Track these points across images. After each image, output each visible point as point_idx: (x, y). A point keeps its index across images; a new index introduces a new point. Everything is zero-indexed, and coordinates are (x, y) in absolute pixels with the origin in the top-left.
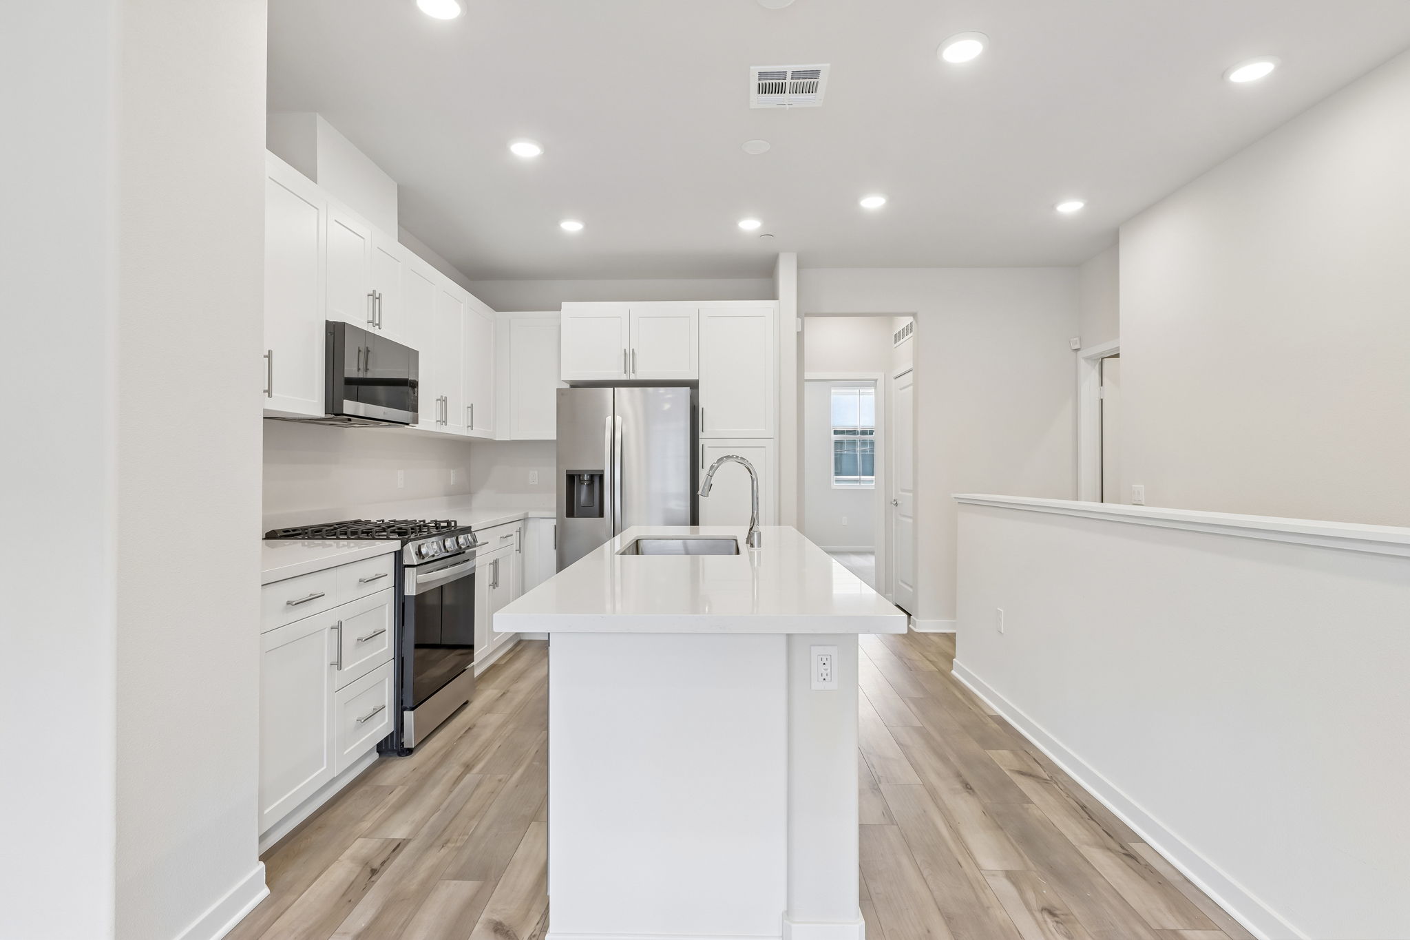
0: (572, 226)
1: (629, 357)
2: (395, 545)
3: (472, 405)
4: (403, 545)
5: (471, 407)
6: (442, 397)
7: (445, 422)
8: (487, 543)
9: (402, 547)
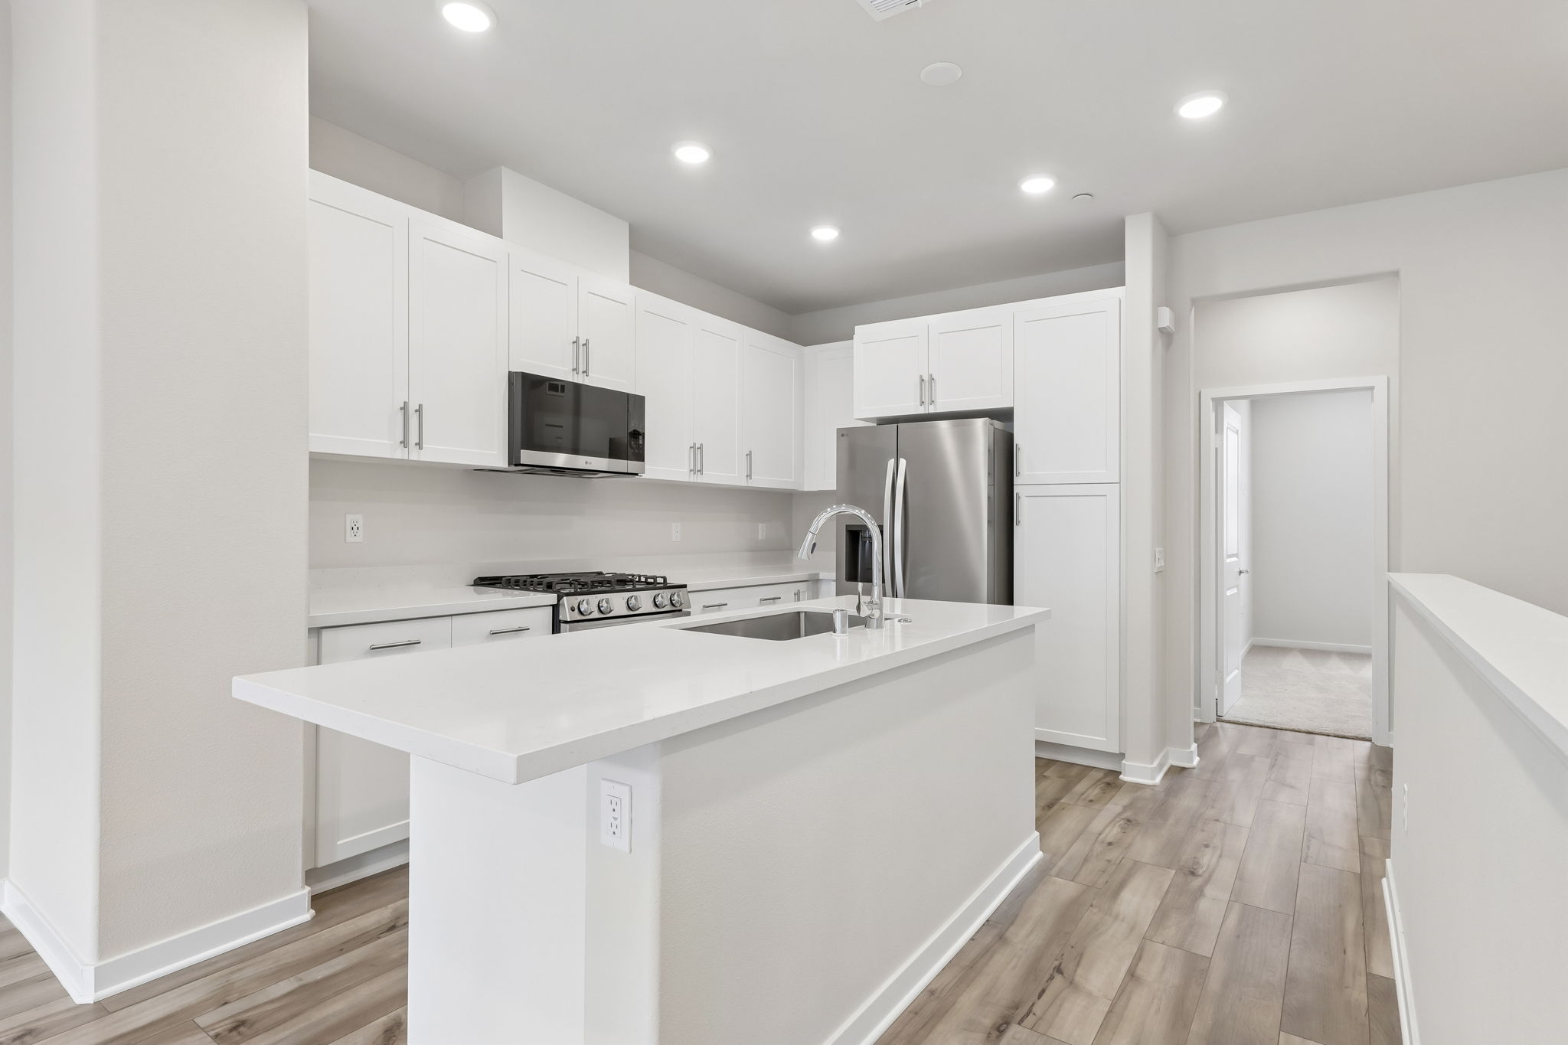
0: (825, 234)
1: (927, 384)
2: (551, 598)
3: (751, 452)
4: (559, 599)
5: (749, 455)
6: (695, 444)
7: (701, 471)
8: (726, 605)
9: (558, 601)
